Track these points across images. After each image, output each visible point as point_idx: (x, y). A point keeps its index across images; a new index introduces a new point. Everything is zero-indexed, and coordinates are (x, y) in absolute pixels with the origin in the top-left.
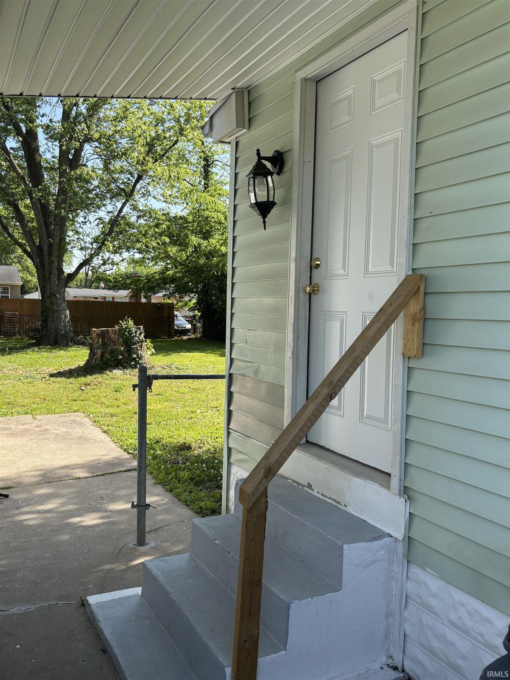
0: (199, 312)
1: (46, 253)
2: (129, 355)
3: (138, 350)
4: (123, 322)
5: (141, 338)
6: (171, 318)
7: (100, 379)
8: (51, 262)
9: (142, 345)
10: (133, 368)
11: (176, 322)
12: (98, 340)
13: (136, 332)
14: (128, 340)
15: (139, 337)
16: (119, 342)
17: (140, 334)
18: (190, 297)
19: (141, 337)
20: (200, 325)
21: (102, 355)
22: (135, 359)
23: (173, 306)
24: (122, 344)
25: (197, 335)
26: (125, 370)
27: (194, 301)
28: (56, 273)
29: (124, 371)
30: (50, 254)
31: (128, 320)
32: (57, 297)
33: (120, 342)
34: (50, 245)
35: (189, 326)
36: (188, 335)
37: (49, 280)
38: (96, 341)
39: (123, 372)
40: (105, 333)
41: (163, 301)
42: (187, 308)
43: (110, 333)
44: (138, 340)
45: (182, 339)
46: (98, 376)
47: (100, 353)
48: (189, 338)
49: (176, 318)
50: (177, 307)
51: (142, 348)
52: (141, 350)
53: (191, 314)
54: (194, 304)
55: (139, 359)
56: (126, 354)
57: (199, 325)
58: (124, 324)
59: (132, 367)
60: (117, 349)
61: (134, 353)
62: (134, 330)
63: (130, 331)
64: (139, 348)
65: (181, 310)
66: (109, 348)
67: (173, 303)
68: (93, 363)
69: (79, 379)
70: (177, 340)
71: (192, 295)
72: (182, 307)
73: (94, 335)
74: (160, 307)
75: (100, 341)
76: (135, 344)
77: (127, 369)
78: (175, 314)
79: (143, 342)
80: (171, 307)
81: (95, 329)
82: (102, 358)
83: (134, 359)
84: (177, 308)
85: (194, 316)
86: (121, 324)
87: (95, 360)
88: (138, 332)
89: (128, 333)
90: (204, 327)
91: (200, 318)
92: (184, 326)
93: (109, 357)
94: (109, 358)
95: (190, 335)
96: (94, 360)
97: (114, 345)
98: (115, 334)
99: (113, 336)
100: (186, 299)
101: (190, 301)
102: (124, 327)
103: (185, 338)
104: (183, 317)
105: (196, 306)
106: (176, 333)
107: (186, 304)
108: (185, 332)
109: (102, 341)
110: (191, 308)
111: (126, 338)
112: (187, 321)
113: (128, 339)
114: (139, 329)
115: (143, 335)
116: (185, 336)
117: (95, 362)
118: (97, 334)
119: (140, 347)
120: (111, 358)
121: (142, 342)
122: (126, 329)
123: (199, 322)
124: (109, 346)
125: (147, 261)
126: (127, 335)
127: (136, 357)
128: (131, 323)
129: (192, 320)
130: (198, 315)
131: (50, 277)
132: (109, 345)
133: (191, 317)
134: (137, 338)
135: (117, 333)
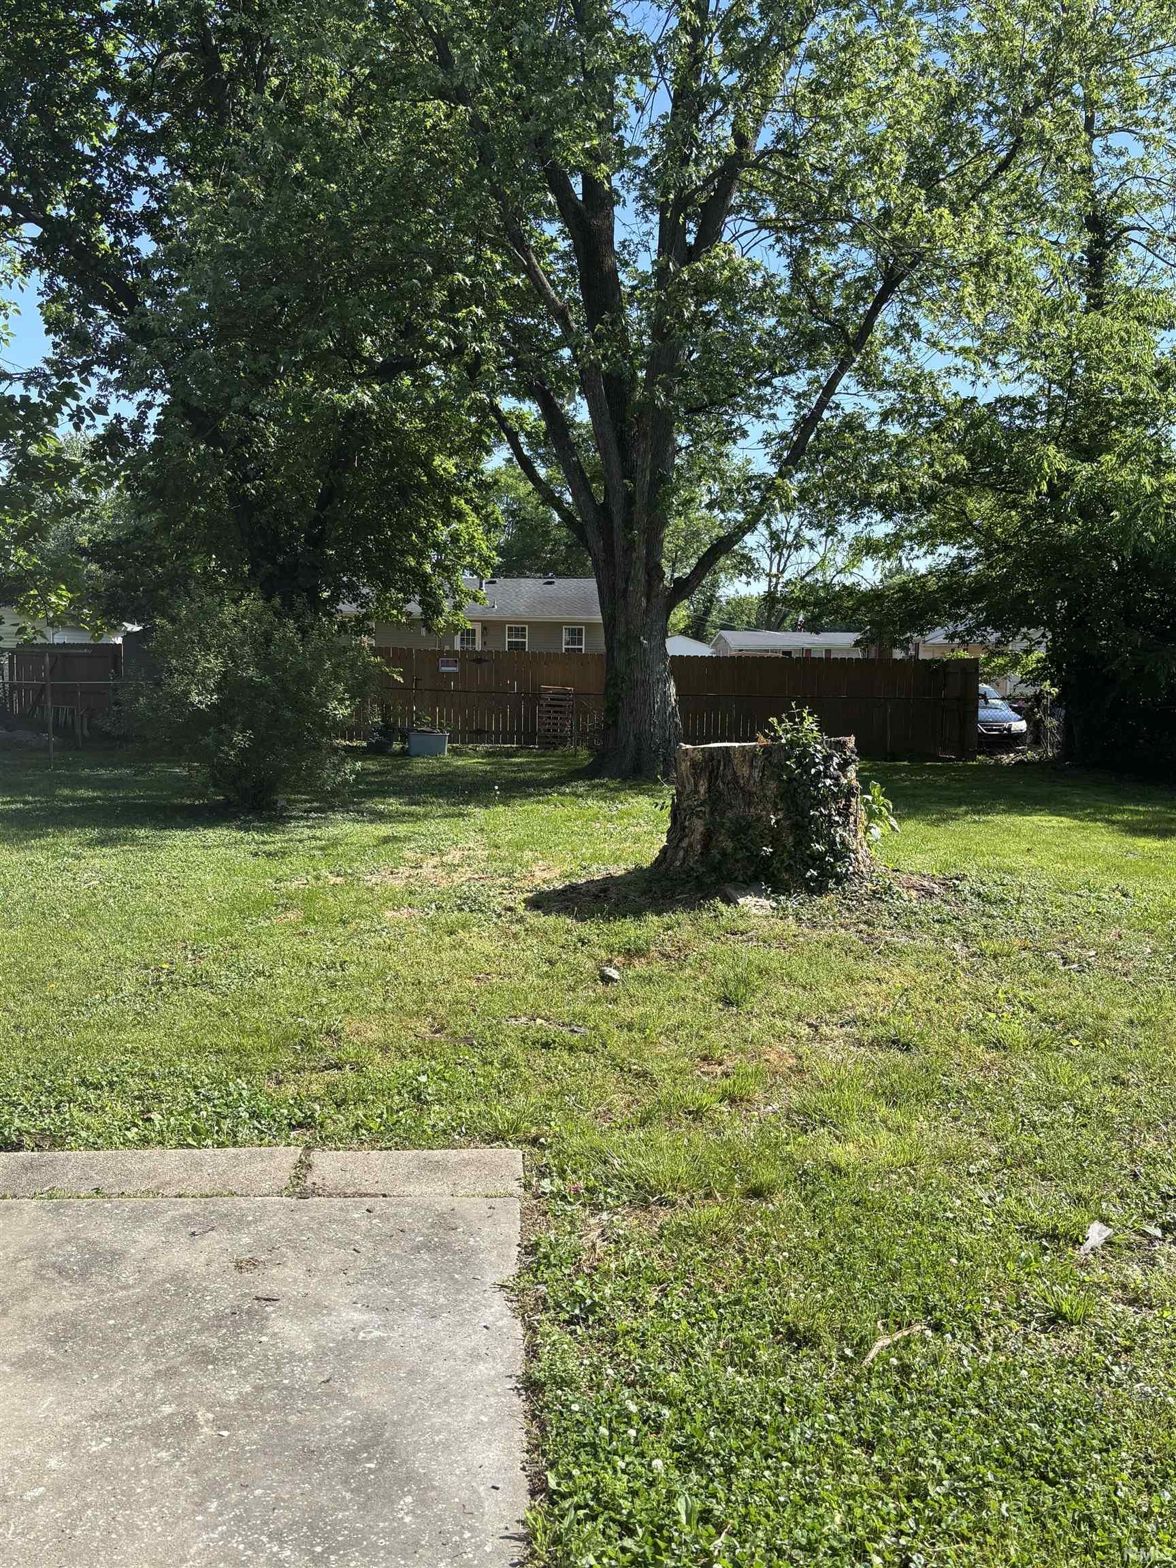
0: (1053, 685)
1: (618, 521)
2: (798, 843)
3: (832, 824)
4: (780, 722)
5: (844, 781)
6: (971, 700)
7: (686, 932)
8: (630, 547)
9: (847, 806)
10: (811, 892)
11: (983, 714)
12: (696, 785)
13: (827, 759)
14: (795, 789)
15: (837, 779)
16: (765, 795)
17: (843, 767)
18: (1030, 640)
19: (845, 777)
20: (1055, 723)
21: (708, 836)
22: (821, 856)
23: (977, 669)
24: (775, 804)
25: (1046, 751)
26: (782, 897)
27: (1041, 653)
28: (642, 576)
29: (777, 901)
30: (628, 524)
31: (800, 715)
32: (641, 644)
33: (769, 793)
34: (630, 499)
35: (1020, 726)
36: (1017, 752)
37: (625, 598)
38: (689, 788)
39: (774, 904)
40: (719, 761)
41: (949, 655)
42: (1017, 675)
43: (736, 761)
44: (835, 790)
45: (998, 765)
46: (683, 917)
47: (701, 829)
48: (1021, 761)
49: (982, 702)
50: (986, 669)
51: (847, 817)
52: (845, 825)
53: (1030, 691)
54: (1038, 661)
55: (836, 860)
56: (791, 839)
57: (1051, 723)
58: (786, 731)
59: (807, 886)
60: (759, 818)
61: (820, 837)
62: (819, 750)
63: (805, 754)
64: (837, 818)
65: (1000, 680)
66: (730, 814)
67: (976, 660)
68: (678, 863)
69: (616, 926)
70: (983, 767)
71: (1035, 634)
72: (1003, 669)
73: (685, 766)
74: (939, 671)
75: (702, 790)
76: (823, 802)
77: (790, 895)
78: (981, 692)
79: (854, 795)
80: (969, 673)
81: (688, 746)
82: (706, 847)
83: (818, 858)
84: (988, 674)
85: (1038, 698)
86: (776, 731)
87: (686, 852)
88: (836, 760)
89: (799, 764)
90: (1067, 729)
91: (1057, 701)
92: (1006, 725)
93: (729, 845)
94: (729, 850)
95: (1024, 753)
96: (681, 853)
97: (749, 805)
98: (752, 767)
99: (745, 771)
100: (1017, 646)
101: (1028, 652)
102: (783, 741)
103: (1007, 759)
104: (1003, 699)
105: (1044, 668)
106: (980, 744)
107: (1015, 662)
108: (1009, 740)
109: (709, 787)
110: (1031, 672)
111: (791, 780)
112: (1014, 709)
113: (795, 783)
114: (841, 747)
115: (852, 772)
116: (1008, 753)
117: (684, 859)
118: (694, 765)
119: (839, 814)
120: (735, 849)
121: (850, 793)
122: (792, 748)
123: (1052, 715)
124: (731, 806)
125: (907, 543)
126: (793, 771)
127: (826, 852)
128: (810, 723)
129: (1031, 709)
130: (1050, 693)
131: (626, 590)
132: (730, 804)
133: (1027, 700)
134: (828, 782)
135: (759, 763)
